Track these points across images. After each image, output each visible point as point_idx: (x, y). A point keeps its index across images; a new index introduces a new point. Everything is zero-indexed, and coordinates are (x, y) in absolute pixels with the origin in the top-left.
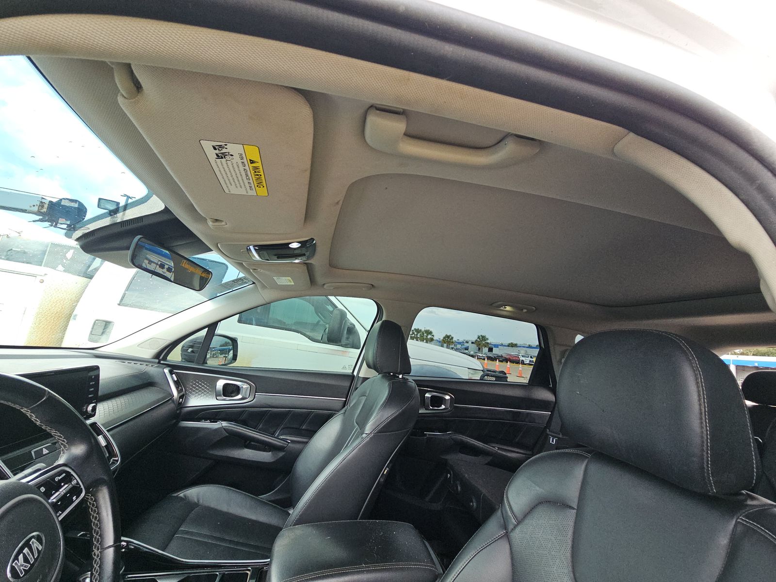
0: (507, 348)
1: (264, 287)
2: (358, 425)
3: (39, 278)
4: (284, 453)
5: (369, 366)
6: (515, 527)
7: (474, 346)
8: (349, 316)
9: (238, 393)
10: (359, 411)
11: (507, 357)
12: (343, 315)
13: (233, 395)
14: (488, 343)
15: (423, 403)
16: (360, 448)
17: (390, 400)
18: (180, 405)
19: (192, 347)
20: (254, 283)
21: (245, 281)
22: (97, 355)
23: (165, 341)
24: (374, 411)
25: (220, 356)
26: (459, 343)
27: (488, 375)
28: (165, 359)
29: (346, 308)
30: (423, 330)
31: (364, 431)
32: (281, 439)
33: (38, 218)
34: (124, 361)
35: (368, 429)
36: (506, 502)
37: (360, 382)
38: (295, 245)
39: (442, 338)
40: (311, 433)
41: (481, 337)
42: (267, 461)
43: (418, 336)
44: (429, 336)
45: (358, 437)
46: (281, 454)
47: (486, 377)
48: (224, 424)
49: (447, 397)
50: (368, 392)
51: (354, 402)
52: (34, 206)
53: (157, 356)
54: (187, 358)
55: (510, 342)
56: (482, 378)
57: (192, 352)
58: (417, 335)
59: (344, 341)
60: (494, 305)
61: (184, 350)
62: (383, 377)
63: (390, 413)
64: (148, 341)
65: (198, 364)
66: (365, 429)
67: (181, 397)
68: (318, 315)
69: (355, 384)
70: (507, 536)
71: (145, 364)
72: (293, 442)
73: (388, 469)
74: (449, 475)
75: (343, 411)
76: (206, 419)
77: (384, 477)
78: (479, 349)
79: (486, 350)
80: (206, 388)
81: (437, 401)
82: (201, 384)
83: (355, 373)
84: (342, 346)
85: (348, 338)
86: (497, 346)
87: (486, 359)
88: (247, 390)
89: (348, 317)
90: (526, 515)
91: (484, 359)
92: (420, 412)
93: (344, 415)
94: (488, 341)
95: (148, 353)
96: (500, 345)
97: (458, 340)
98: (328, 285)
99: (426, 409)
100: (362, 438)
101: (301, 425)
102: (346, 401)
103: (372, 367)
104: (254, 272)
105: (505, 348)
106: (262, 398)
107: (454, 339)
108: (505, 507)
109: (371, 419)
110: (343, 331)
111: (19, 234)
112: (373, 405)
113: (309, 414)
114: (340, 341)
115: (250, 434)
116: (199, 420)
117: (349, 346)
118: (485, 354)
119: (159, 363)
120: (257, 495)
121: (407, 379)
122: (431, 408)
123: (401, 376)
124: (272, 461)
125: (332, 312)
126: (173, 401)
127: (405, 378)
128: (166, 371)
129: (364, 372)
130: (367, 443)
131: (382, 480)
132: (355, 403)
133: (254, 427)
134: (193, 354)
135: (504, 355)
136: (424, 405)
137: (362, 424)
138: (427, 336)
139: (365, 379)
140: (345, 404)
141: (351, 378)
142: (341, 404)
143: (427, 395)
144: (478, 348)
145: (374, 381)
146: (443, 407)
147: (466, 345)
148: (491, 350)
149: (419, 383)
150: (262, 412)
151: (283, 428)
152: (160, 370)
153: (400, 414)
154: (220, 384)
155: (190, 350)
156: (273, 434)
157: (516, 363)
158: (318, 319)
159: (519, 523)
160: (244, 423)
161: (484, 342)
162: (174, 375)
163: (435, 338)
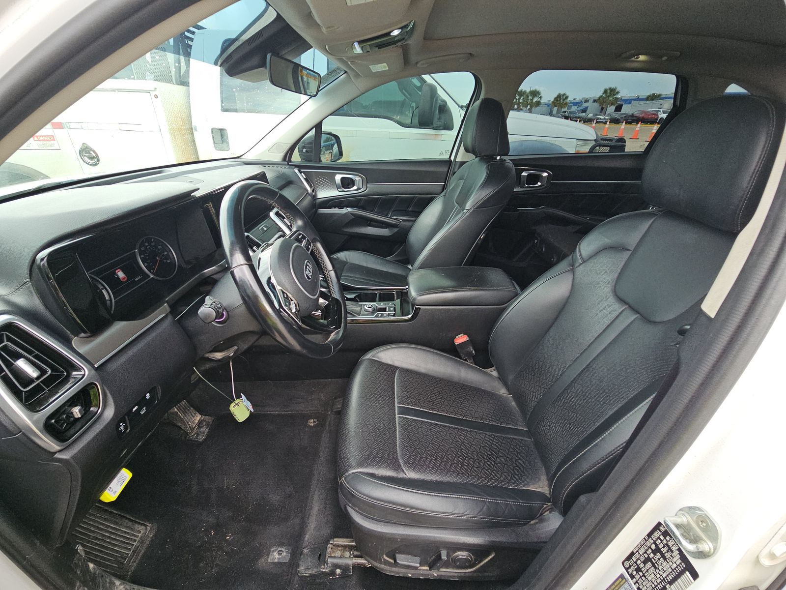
0: (645, 102)
1: (357, 76)
2: (457, 204)
3: (153, 94)
4: (398, 229)
5: (467, 150)
6: (581, 264)
7: (596, 105)
8: (440, 92)
9: (353, 185)
10: (458, 193)
11: (641, 116)
12: (433, 90)
13: (349, 187)
14: (617, 99)
15: (519, 181)
16: (462, 221)
17: (488, 182)
18: (314, 197)
19: (304, 147)
20: (346, 72)
21: (338, 71)
23: (287, 144)
24: (473, 191)
25: (326, 152)
26: (575, 104)
27: (600, 146)
28: (290, 160)
29: (436, 81)
30: (528, 91)
31: (464, 208)
32: (393, 219)
34: (265, 165)
35: (468, 206)
36: (577, 250)
37: (457, 167)
38: (396, 33)
39: (552, 100)
40: (417, 213)
41: (609, 91)
42: (386, 235)
43: (521, 101)
44: (535, 100)
45: (460, 213)
46: (396, 230)
47: (598, 148)
48: (349, 209)
49: (545, 174)
50: (466, 176)
51: (453, 185)
53: (284, 159)
54: (305, 157)
55: (652, 93)
56: (592, 150)
57: (307, 151)
58: (519, 99)
59: (436, 122)
60: (624, 56)
61: (300, 151)
62: (481, 160)
63: (486, 193)
64: (275, 146)
65: (316, 162)
66: (465, 206)
67: (313, 191)
68: (402, 92)
69: (453, 168)
70: (573, 270)
71: (280, 166)
72: (403, 220)
73: (484, 235)
74: (536, 241)
75: (443, 194)
76: (335, 207)
77: (480, 241)
78: (602, 109)
79: (611, 109)
80: (328, 182)
81: (532, 179)
82: (323, 180)
83: (452, 158)
84: (433, 129)
85: (439, 119)
86: (629, 101)
87: (608, 123)
88: (359, 181)
89: (438, 92)
90: (591, 257)
91: (605, 123)
92: (514, 190)
93: (445, 198)
94: (619, 96)
95: (278, 157)
96: (635, 100)
97: (575, 99)
98: (422, 62)
99: (521, 188)
100: (464, 213)
101: (408, 207)
102: (445, 185)
103: (471, 151)
104: (351, 64)
105: (642, 102)
106: (374, 187)
107: (570, 99)
108: (576, 253)
109: (471, 198)
110: (434, 112)
112: (472, 187)
113: (412, 199)
114: (432, 124)
115: (370, 216)
116: (330, 208)
117: (441, 128)
118: (610, 115)
119: (288, 164)
120: (385, 257)
121: (505, 160)
122: (527, 186)
123: (498, 158)
124: (390, 234)
125: (420, 88)
126: (309, 194)
127: (502, 159)
128: (296, 170)
129: (462, 156)
130: (468, 216)
131: (479, 242)
132: (453, 187)
133: (372, 211)
134: (308, 154)
135: (636, 114)
136: (520, 184)
137: (462, 204)
138: (532, 100)
139: (462, 163)
140: (444, 188)
141: (448, 163)
142: (441, 188)
143: (524, 174)
144: (601, 107)
145: (471, 165)
146: (539, 184)
147: (585, 105)
148: (619, 108)
149: (516, 163)
150: (375, 199)
151: (393, 211)
152: (292, 170)
153: (497, 193)
154: (338, 178)
155: (304, 150)
156: (386, 216)
157: (650, 124)
158: (404, 97)
159: (584, 261)
160: (363, 208)
161: (611, 99)
162: (302, 174)
163: (543, 101)
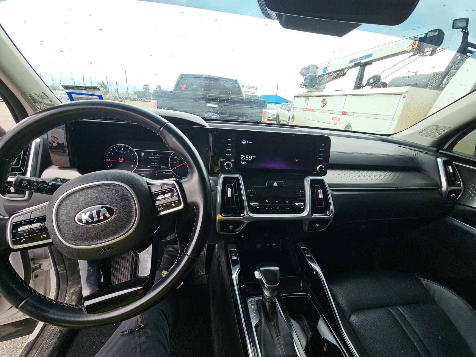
3: (403, 95)
22: (383, 139)
33: (412, 53)
34: (401, 146)
52: (410, 45)
53: (437, 145)
64: (429, 129)
67: (454, 192)
71: (421, 150)
111: (415, 74)
119: (437, 151)
128: (440, 160)
152: (433, 158)
162: (450, 166)
